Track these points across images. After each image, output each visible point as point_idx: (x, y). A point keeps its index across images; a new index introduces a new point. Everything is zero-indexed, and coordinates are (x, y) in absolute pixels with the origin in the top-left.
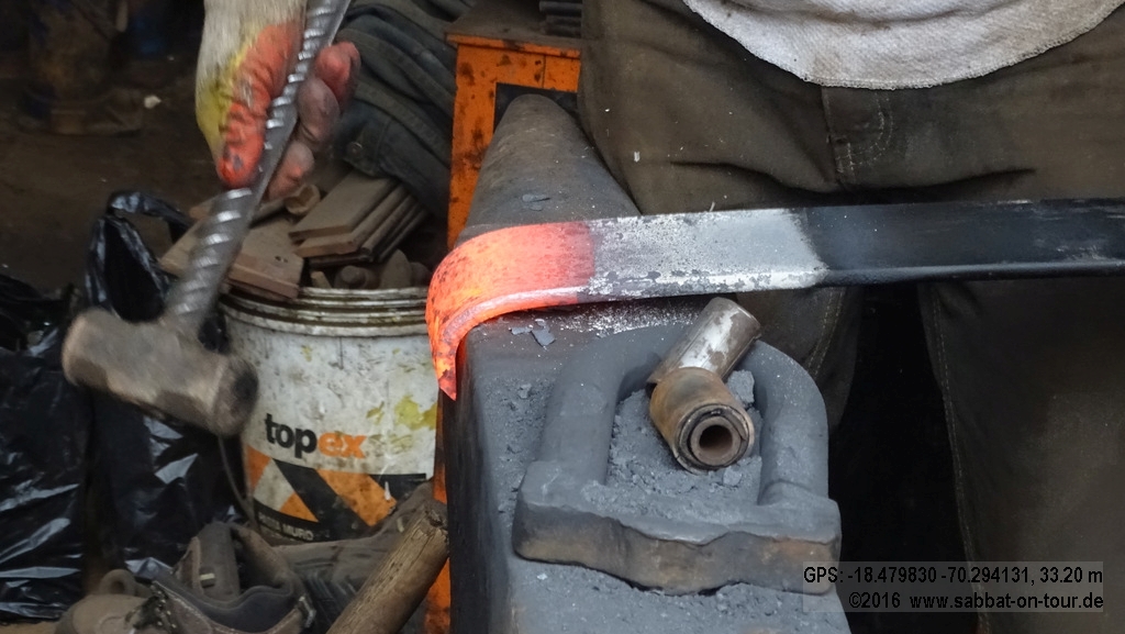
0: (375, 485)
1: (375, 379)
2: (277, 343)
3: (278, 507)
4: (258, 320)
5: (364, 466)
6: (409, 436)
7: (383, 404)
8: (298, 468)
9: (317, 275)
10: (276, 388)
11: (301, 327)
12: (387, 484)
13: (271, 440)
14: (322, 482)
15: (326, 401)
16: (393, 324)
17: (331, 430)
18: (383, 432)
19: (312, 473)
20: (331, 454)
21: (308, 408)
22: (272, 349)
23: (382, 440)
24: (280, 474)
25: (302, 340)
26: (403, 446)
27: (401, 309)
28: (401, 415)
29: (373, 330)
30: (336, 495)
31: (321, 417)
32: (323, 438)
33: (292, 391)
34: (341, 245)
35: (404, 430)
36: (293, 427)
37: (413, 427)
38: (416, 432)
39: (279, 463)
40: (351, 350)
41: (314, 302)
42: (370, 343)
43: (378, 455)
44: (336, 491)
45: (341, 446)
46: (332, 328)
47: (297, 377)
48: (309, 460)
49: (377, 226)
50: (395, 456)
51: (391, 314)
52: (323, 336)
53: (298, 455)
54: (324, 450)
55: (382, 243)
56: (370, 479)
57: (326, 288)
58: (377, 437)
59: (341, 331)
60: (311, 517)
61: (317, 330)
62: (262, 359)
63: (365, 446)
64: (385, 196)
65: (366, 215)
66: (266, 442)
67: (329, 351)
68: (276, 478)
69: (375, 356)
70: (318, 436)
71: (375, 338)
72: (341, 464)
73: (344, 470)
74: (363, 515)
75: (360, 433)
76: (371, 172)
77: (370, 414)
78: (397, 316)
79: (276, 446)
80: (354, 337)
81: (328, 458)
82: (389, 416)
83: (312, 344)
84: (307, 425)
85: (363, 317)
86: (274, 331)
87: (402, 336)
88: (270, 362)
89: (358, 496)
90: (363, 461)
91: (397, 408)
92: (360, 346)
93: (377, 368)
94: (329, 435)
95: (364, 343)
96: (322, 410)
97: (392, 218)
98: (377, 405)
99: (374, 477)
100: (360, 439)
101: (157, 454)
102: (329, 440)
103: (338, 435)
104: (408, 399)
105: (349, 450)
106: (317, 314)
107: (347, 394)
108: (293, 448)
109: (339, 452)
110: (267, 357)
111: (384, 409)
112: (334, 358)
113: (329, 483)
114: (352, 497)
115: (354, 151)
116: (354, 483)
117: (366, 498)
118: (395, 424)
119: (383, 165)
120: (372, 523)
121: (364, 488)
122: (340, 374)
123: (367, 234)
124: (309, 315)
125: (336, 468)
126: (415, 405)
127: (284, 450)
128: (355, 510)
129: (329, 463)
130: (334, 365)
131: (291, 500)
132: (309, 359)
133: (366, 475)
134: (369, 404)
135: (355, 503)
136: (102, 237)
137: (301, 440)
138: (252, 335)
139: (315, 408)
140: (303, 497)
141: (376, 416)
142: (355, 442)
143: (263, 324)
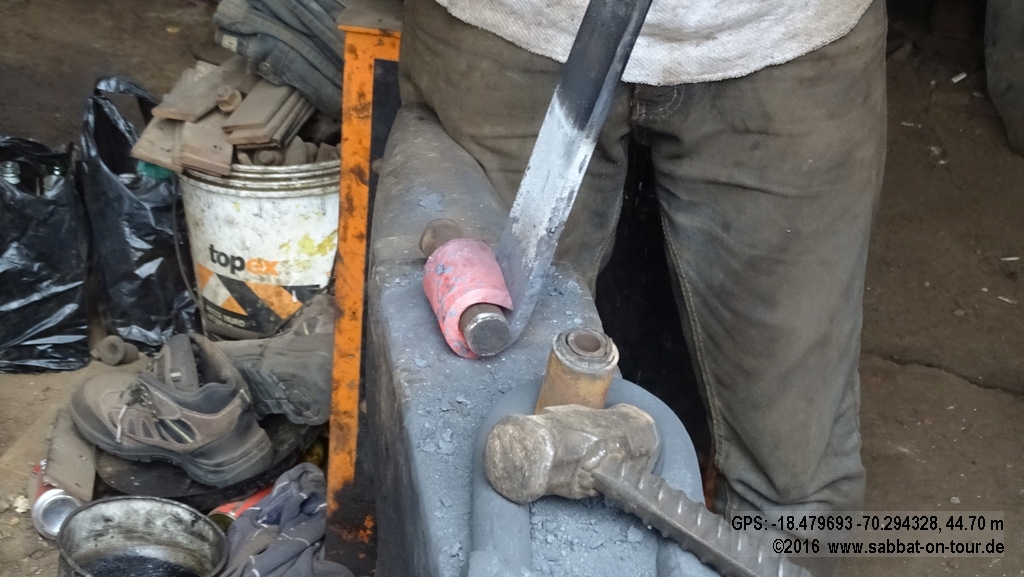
0: (286, 293)
1: (284, 224)
2: (215, 199)
3: (220, 303)
4: (202, 185)
5: (278, 280)
6: (308, 261)
7: (290, 241)
8: (233, 280)
9: (242, 156)
10: (216, 229)
11: (233, 191)
12: (294, 292)
13: (214, 261)
14: (249, 290)
15: (251, 239)
16: (296, 189)
17: (255, 257)
18: (291, 259)
19: (242, 284)
20: (255, 272)
21: (239, 243)
22: (212, 203)
23: (290, 263)
24: (220, 283)
25: (233, 199)
26: (304, 267)
27: (301, 178)
28: (303, 247)
29: (282, 194)
30: (258, 299)
31: (248, 248)
32: (250, 262)
33: (227, 230)
34: (259, 138)
35: (305, 257)
36: (229, 254)
37: (311, 255)
38: (313, 258)
39: (220, 277)
40: (267, 205)
41: (241, 175)
42: (280, 201)
43: (288, 274)
44: (259, 296)
45: (262, 267)
46: (254, 192)
47: (230, 222)
48: (240, 276)
49: (283, 122)
50: (300, 274)
51: (294, 183)
52: (248, 197)
53: (233, 272)
54: (250, 270)
55: (287, 134)
56: (282, 289)
57: (249, 165)
58: (286, 262)
59: (260, 194)
60: (242, 312)
61: (243, 193)
62: (206, 209)
63: (278, 268)
64: (286, 99)
65: (274, 114)
66: (210, 262)
67: (252, 206)
68: (218, 285)
69: (284, 210)
70: (246, 261)
71: (283, 198)
72: (262, 279)
73: (264, 283)
74: (278, 312)
75: (275, 260)
76: (276, 82)
77: (281, 247)
78: (298, 184)
79: (217, 265)
80: (269, 198)
81: (253, 275)
82: (294, 247)
83: (240, 201)
84: (238, 254)
85: (275, 185)
86: (213, 192)
87: (302, 196)
88: (211, 211)
89: (274, 300)
90: (277, 277)
91: (299, 243)
92: (273, 203)
93: (286, 217)
94: (253, 260)
95: (275, 201)
96: (248, 244)
97: (292, 115)
98: (286, 241)
99: (285, 287)
100: (275, 263)
101: (136, 259)
102: (254, 264)
103: (260, 260)
104: (306, 237)
105: (267, 270)
106: (243, 182)
107: (266, 234)
108: (229, 267)
109: (261, 272)
110: (209, 208)
111: (291, 244)
112: (256, 211)
113: (254, 290)
114: (270, 300)
115: (265, 68)
116: (271, 291)
117: (280, 301)
118: (299, 253)
119: (284, 78)
120: (284, 317)
121: (278, 294)
122: (260, 221)
123: (275, 129)
124: (237, 183)
125: (258, 282)
126: (312, 240)
127: (223, 268)
128: (272, 308)
129: (254, 278)
130: (256, 215)
131: (228, 300)
132: (238, 211)
133: (279, 286)
134: (281, 241)
135: (272, 304)
136: (92, 111)
137: (235, 263)
138: (198, 192)
139: (244, 243)
140: (237, 299)
141: (285, 249)
142: (271, 265)
143: (205, 188)
